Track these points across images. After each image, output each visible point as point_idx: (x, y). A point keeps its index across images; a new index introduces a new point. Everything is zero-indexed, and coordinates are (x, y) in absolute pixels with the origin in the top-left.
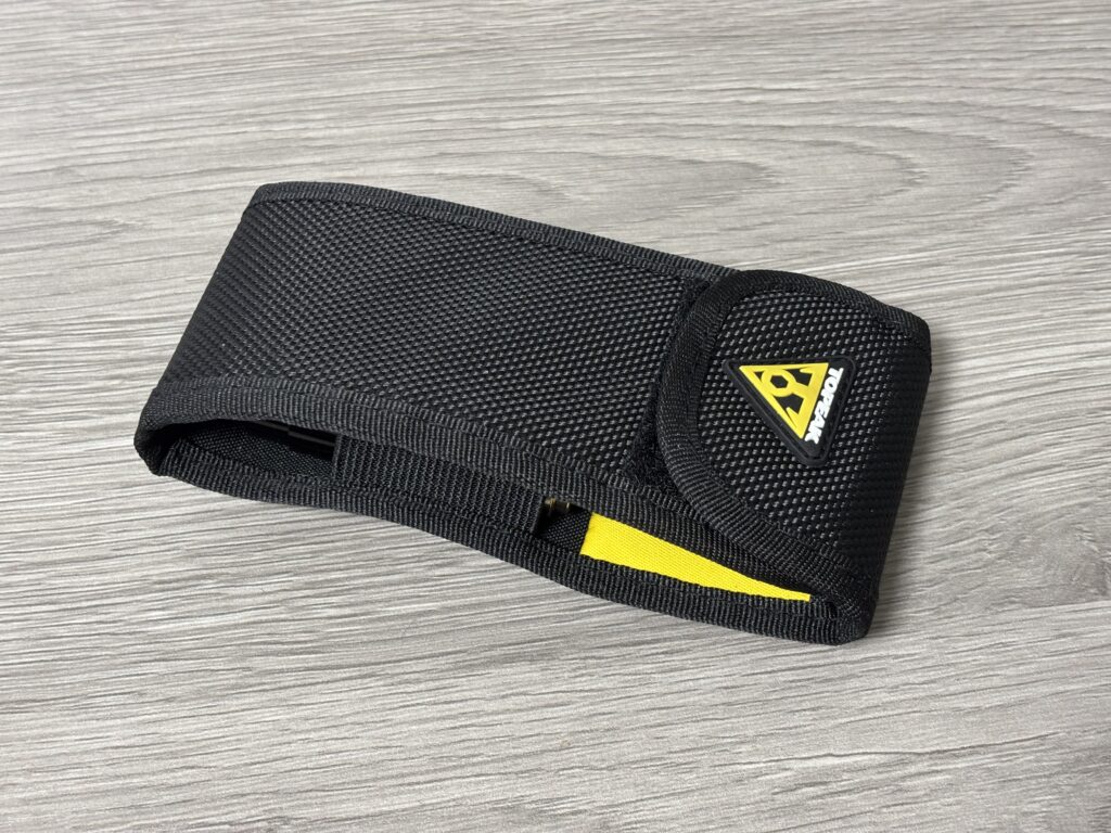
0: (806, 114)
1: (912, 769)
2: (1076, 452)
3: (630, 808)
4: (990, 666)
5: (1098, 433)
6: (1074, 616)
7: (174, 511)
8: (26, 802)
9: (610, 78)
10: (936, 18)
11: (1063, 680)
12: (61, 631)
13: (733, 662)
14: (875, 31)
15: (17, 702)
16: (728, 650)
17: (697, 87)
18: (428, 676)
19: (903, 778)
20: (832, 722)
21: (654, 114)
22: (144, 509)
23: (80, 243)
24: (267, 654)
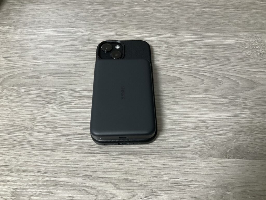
0: (188, 70)
1: (192, 183)
2: (225, 132)
3: (145, 183)
4: (207, 167)
5: (229, 130)
6: (221, 160)
7: (82, 122)
8: (52, 166)
9: (158, 61)
10: (211, 57)
11: (218, 171)
12: (62, 139)
13: (165, 160)
14: (201, 58)
15: (54, 150)
16: (165, 158)
17: (172, 64)
18: (117, 155)
19: (190, 184)
20: (180, 173)
21: (165, 67)
22: (78, 121)
23: (75, 77)
24: (93, 147)
